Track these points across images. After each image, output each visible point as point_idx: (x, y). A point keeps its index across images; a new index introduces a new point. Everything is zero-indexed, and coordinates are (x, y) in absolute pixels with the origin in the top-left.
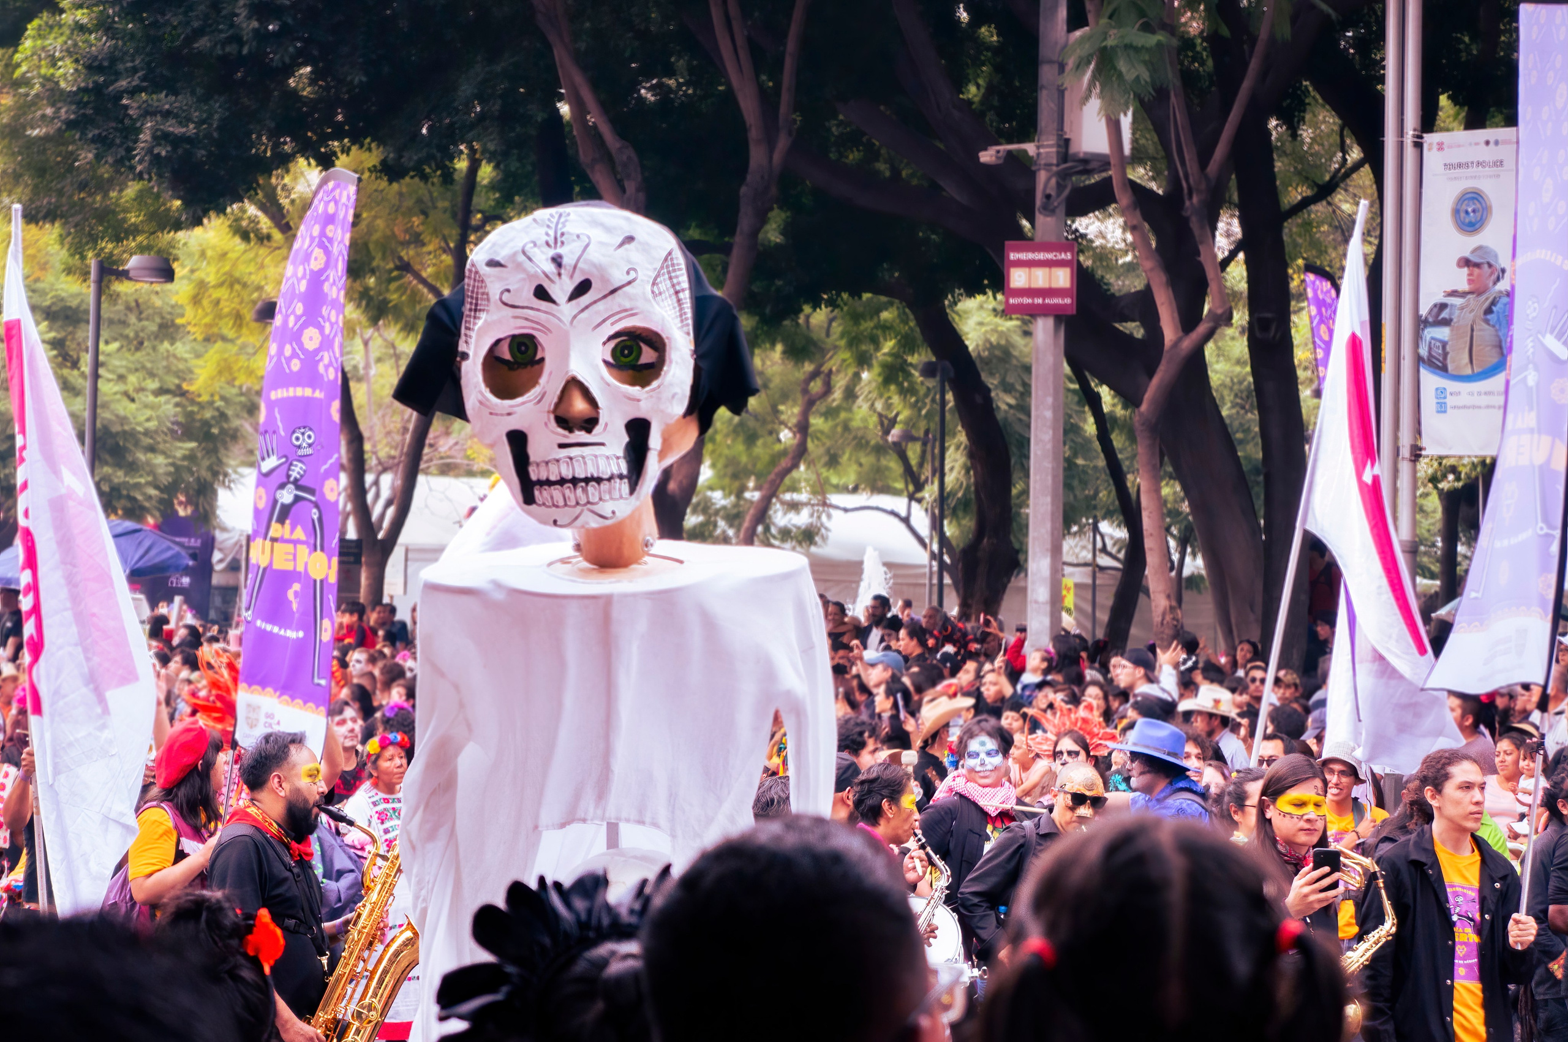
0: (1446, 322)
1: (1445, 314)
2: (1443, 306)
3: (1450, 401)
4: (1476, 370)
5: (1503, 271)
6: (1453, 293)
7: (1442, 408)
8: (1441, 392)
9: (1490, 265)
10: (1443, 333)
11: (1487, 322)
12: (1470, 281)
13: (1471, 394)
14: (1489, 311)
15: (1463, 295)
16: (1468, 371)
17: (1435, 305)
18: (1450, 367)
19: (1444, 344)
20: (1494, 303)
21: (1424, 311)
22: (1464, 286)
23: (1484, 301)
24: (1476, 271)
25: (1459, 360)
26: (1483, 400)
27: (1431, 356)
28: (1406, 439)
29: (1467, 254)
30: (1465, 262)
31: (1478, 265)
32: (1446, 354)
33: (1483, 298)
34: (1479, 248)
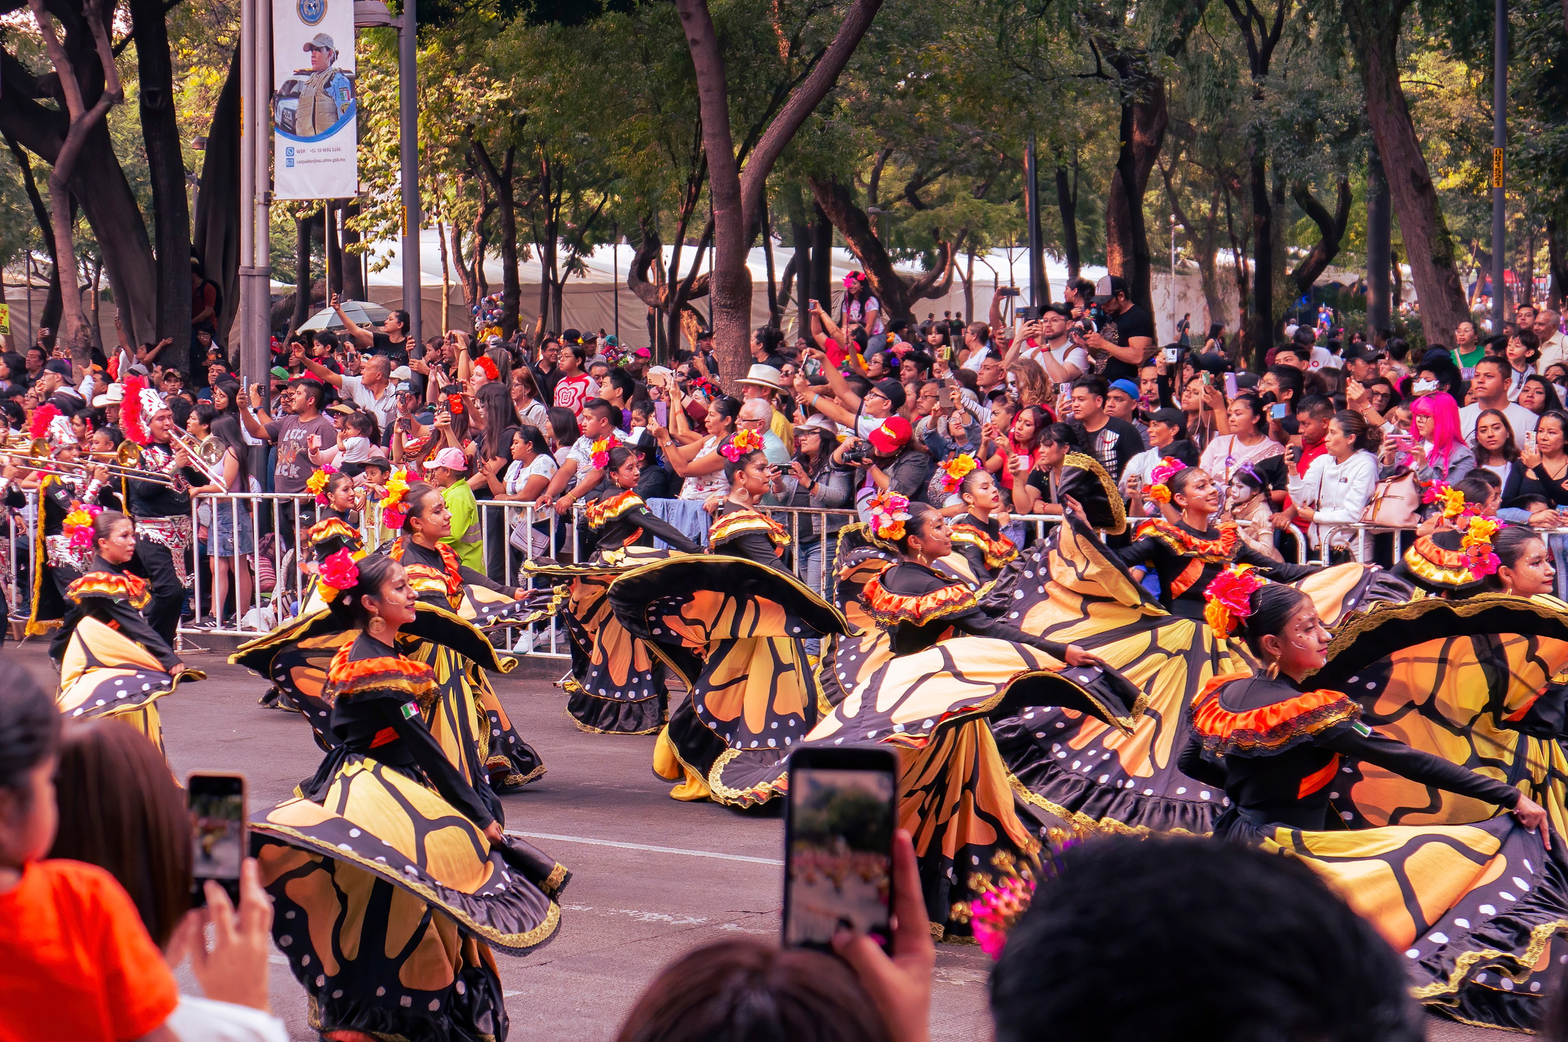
0: (296, 95)
1: (295, 89)
2: (293, 83)
3: (297, 157)
4: (318, 132)
5: (337, 53)
6: (301, 72)
7: (290, 164)
8: (290, 151)
9: (328, 49)
10: (293, 104)
11: (326, 94)
12: (313, 62)
13: (313, 151)
14: (327, 85)
15: (308, 73)
16: (312, 134)
17: (286, 82)
18: (298, 131)
19: (294, 112)
20: (331, 79)
21: (278, 87)
22: (309, 66)
23: (323, 78)
24: (318, 54)
25: (304, 125)
26: (322, 156)
27: (283, 121)
28: (261, 188)
29: (311, 41)
30: (310, 47)
31: (319, 49)
32: (295, 120)
33: (322, 75)
34: (319, 36)
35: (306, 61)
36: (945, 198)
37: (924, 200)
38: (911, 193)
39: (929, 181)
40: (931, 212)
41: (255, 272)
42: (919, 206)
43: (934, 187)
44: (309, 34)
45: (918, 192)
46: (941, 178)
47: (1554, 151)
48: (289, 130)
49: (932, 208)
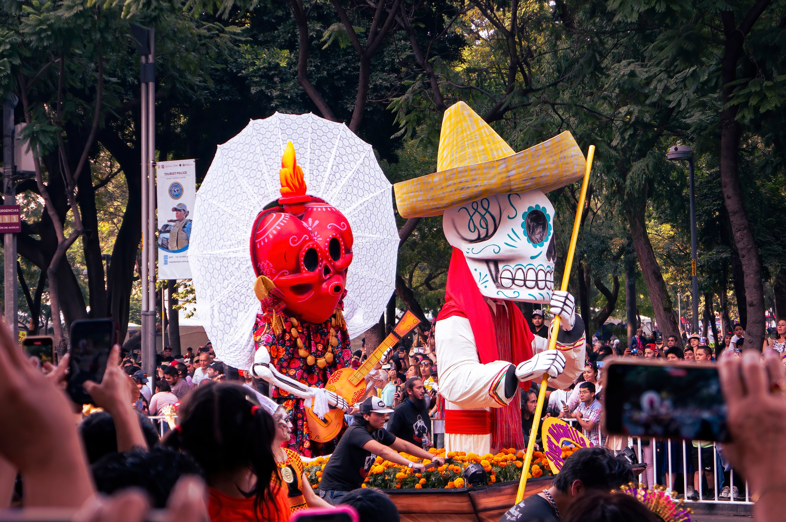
0: (168, 231)
1: (168, 229)
2: (167, 226)
3: (169, 260)
4: (179, 248)
5: (188, 212)
6: (171, 221)
7: (166, 263)
8: (166, 257)
9: (184, 210)
10: (167, 235)
11: (184, 231)
12: (177, 216)
13: (177, 257)
14: (184, 227)
15: (174, 221)
16: (176, 249)
17: (164, 225)
18: (170, 248)
19: (167, 239)
20: (186, 224)
21: (160, 227)
22: (175, 218)
23: (182, 223)
24: (179, 213)
25: (172, 245)
26: (180, 259)
27: (162, 244)
28: (151, 274)
29: (175, 206)
30: (175, 209)
31: (179, 210)
32: (168, 243)
33: (182, 222)
34: (180, 204)
35: (173, 216)
36: (443, 285)
37: (433, 286)
38: (427, 283)
39: (435, 277)
40: (436, 291)
41: (149, 313)
42: (431, 289)
43: (437, 281)
44: (175, 203)
45: (430, 282)
46: (440, 276)
47: (708, 263)
48: (166, 248)
49: (437, 289)
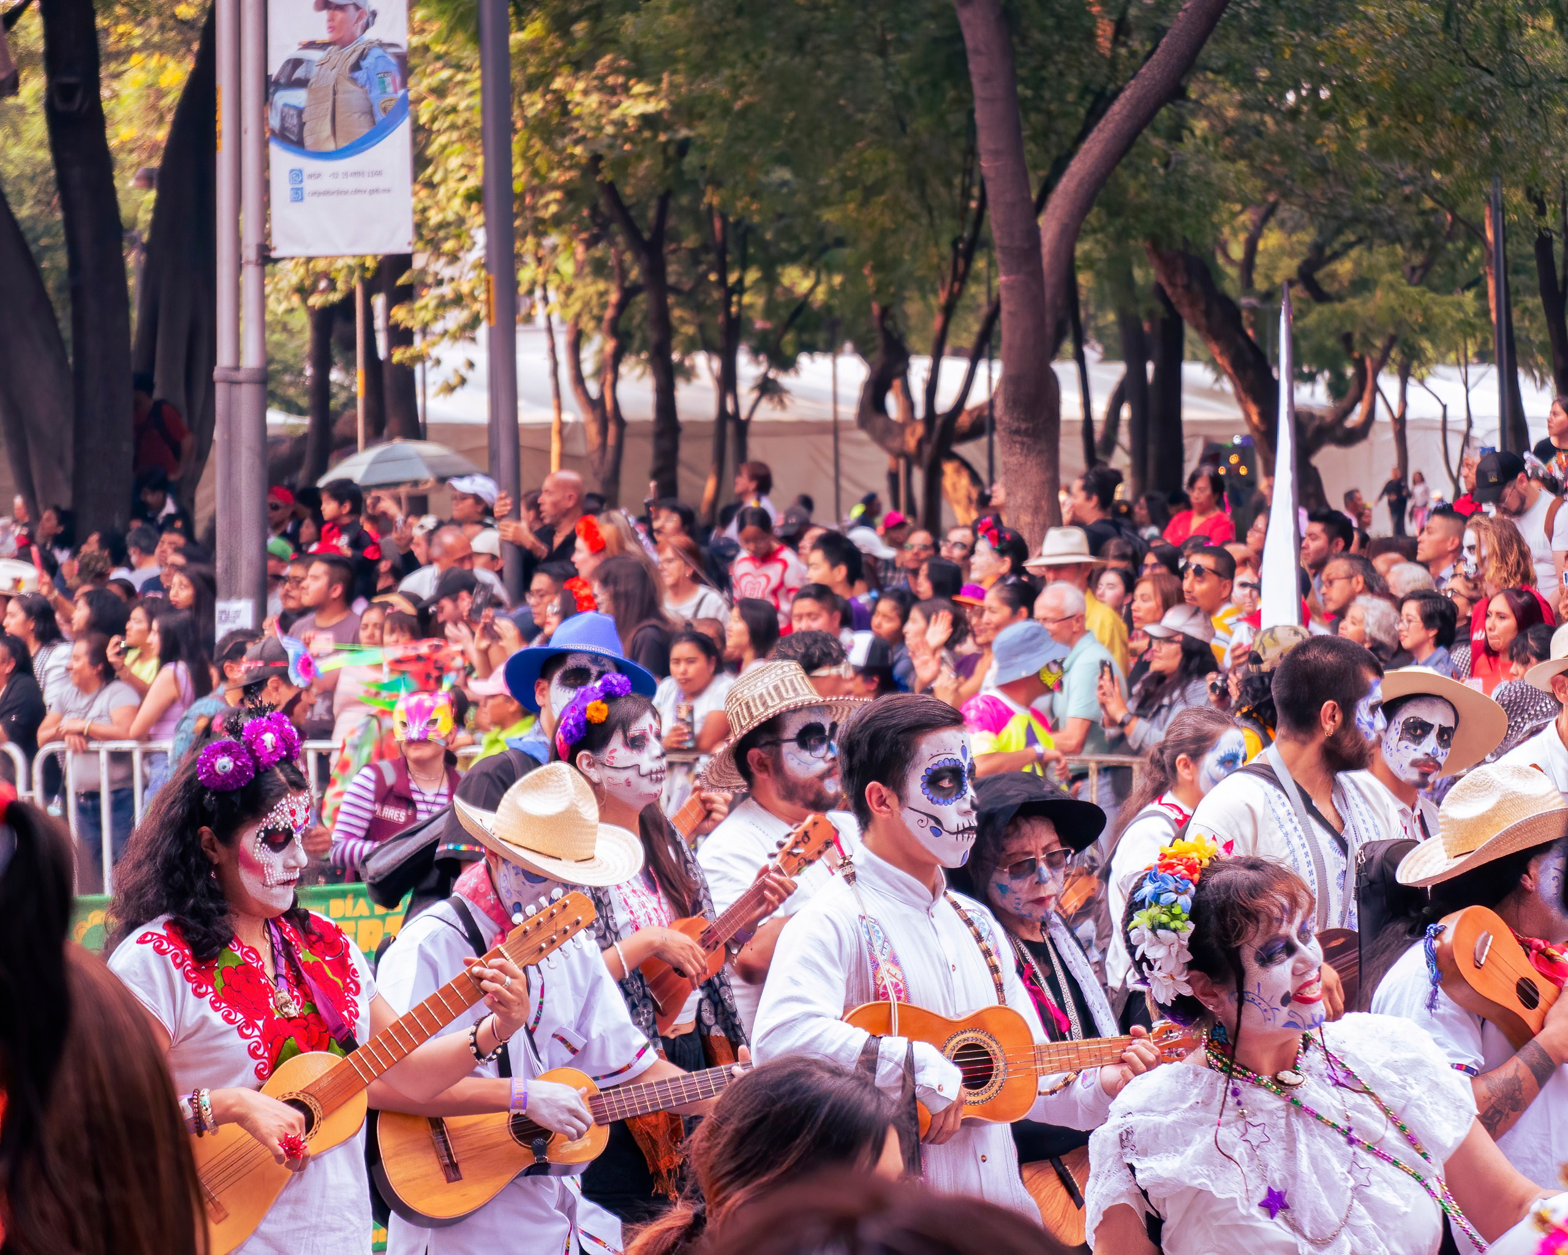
0: (302, 83)
1: (299, 73)
2: (296, 63)
3: (308, 185)
4: (343, 144)
5: (374, 14)
6: (310, 45)
7: (298, 195)
8: (297, 175)
9: (357, 8)
10: (298, 97)
11: (354, 80)
12: (332, 29)
13: (335, 175)
14: (356, 67)
15: (323, 46)
16: (331, 146)
17: (288, 62)
18: (308, 141)
19: (300, 112)
20: (363, 56)
21: (274, 70)
22: (324, 36)
23: (350, 54)
24: (339, 15)
25: (319, 133)
26: (351, 183)
27: (283, 128)
31: (340, 7)
32: (302, 125)
33: (349, 49)
36: (1362, 285)
37: (1328, 287)
38: (1307, 276)
39: (1336, 256)
40: (1339, 307)
41: (241, 376)
42: (1319, 295)
43: (1344, 267)
45: (1319, 275)
46: (1354, 253)
48: (293, 140)
49: (1341, 299)
